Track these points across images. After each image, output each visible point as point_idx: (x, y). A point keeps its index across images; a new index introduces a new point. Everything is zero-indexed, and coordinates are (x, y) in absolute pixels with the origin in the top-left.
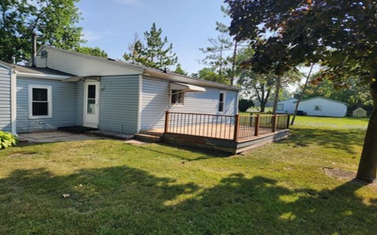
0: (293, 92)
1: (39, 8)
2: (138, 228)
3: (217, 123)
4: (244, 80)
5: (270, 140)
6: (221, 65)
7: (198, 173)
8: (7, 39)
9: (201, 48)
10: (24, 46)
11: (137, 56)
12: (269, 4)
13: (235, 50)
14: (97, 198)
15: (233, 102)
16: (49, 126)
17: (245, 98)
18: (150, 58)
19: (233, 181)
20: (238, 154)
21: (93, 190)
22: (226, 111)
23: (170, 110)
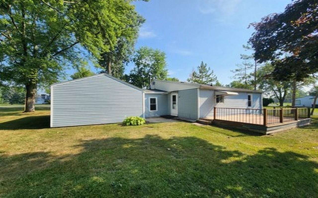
0: (308, 91)
1: (151, 64)
2: (208, 173)
3: (246, 114)
4: (264, 86)
5: (294, 126)
6: (246, 78)
7: (240, 144)
8: (140, 79)
9: (232, 70)
10: (145, 81)
11: (194, 79)
12: (284, 37)
13: (256, 69)
14: (183, 153)
15: (258, 100)
16: (157, 115)
17: (266, 98)
18: (201, 79)
19: (268, 152)
20: (268, 134)
21: (181, 148)
22: (254, 106)
23: (216, 107)
